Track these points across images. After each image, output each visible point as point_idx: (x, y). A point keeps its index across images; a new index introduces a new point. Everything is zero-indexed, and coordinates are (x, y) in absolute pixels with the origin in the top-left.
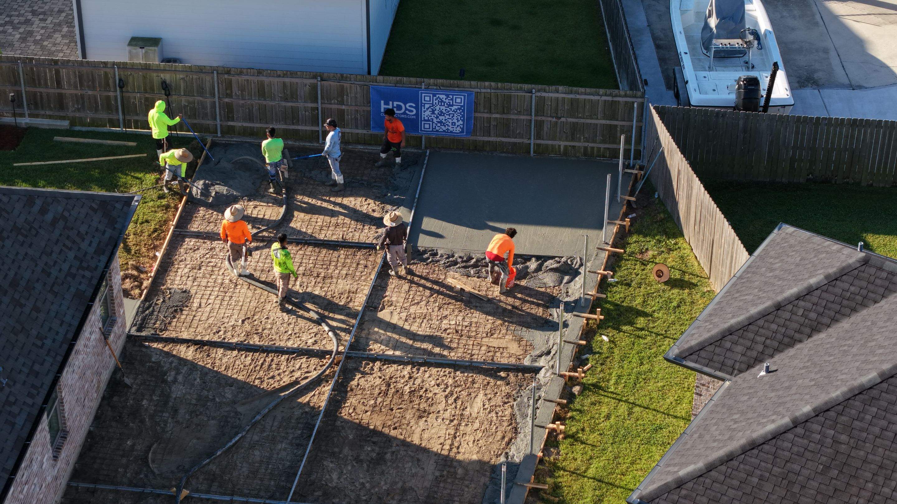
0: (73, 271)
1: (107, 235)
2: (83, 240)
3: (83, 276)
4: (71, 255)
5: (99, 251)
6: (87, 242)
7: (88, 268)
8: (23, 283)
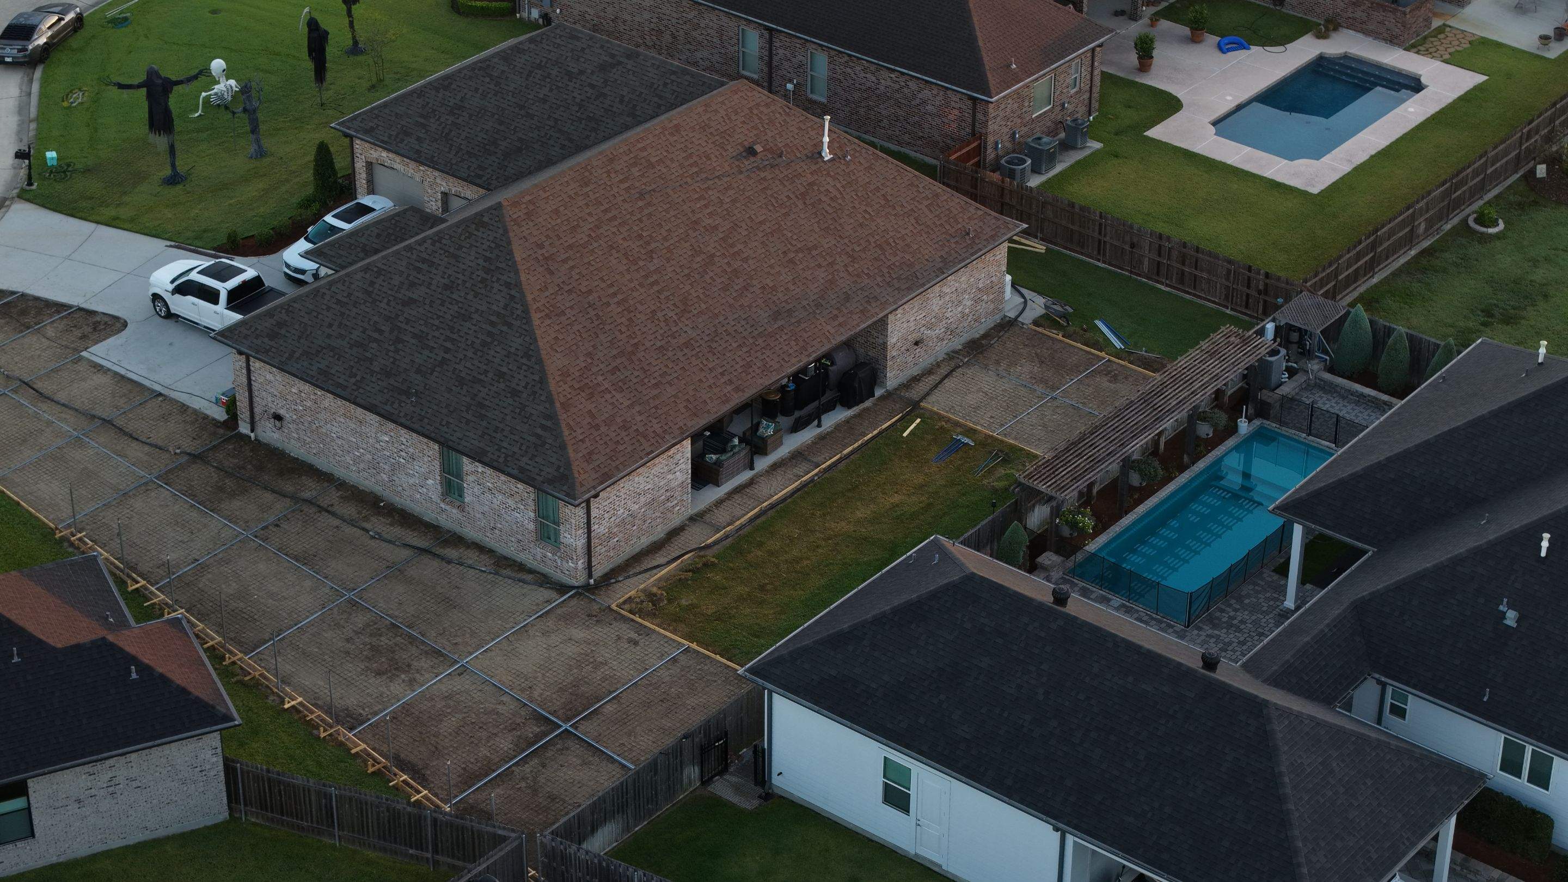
0: (503, 450)
1: (537, 477)
2: (530, 459)
3: (499, 457)
4: (516, 449)
5: (522, 470)
6: (530, 462)
7: (506, 460)
8: (483, 412)
